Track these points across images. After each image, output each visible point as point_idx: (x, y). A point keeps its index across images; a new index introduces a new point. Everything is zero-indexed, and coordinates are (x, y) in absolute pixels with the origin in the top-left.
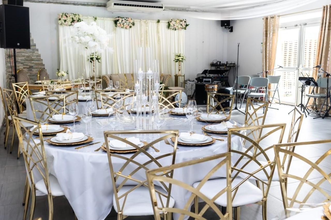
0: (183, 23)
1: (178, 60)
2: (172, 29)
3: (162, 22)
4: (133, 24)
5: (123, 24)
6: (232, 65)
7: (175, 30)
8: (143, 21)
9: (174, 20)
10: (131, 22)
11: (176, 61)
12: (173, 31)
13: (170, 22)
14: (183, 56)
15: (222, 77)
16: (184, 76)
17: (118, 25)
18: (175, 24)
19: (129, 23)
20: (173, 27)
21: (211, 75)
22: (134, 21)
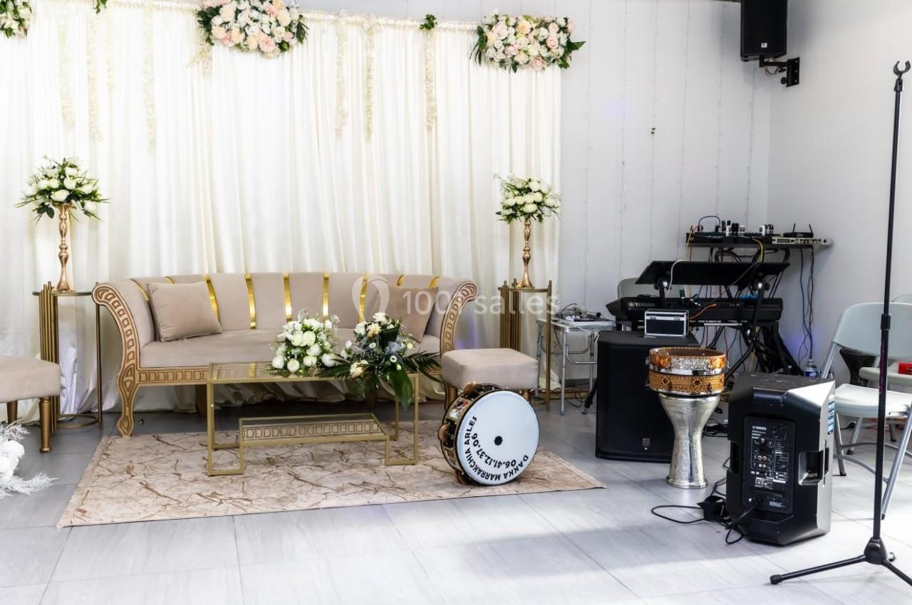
0: (553, 35)
1: (514, 212)
2: (497, 60)
3: (445, 30)
4: (295, 30)
5: (242, 30)
6: (798, 241)
7: (515, 66)
8: (350, 19)
9: (507, 20)
10: (285, 21)
11: (510, 218)
12: (505, 74)
13: (485, 29)
14: (544, 191)
15: (748, 302)
16: (548, 291)
17: (218, 31)
18: (512, 40)
19: (274, 24)
20: (501, 51)
21: (691, 291)
22: (301, 16)
